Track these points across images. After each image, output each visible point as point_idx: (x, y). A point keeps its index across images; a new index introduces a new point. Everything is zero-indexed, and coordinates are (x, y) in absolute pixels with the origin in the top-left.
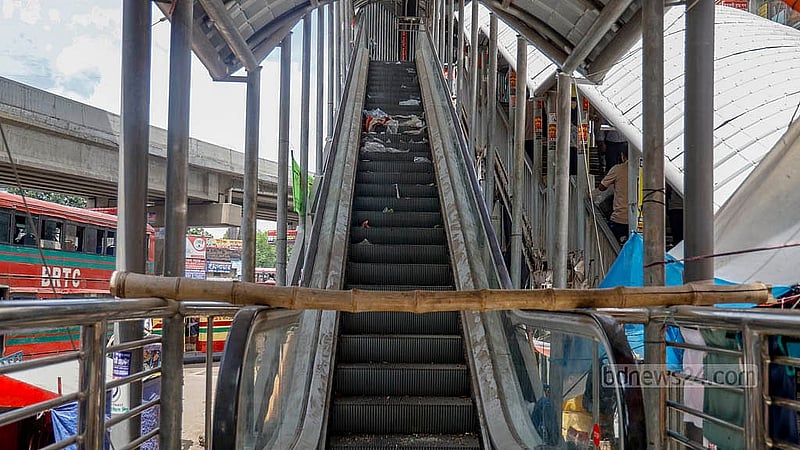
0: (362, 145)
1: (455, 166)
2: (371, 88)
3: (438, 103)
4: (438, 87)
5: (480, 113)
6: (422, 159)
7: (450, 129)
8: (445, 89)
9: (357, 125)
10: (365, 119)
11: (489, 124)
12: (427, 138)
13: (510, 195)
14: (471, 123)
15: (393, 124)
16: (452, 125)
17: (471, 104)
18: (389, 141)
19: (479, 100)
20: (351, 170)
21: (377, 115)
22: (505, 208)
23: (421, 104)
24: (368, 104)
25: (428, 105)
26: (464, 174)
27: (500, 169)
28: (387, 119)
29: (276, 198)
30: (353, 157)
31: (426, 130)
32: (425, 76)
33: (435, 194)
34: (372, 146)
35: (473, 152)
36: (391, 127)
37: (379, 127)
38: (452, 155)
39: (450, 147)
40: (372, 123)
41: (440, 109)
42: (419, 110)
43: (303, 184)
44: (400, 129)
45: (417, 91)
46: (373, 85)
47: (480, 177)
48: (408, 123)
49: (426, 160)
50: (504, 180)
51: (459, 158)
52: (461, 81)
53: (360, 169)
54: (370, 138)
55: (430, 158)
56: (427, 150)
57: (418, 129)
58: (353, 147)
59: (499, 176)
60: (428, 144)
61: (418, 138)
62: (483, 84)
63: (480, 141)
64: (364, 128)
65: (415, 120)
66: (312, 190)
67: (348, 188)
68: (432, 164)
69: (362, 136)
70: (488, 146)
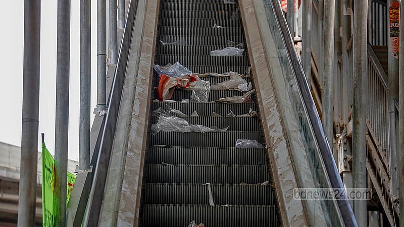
0: (153, 120)
1: (301, 154)
2: (165, 28)
3: (273, 52)
4: (273, 27)
5: (340, 64)
6: (248, 143)
7: (293, 95)
8: (284, 29)
9: (145, 90)
10: (157, 80)
11: (356, 88)
12: (256, 108)
13: (393, 198)
14: (326, 83)
15: (202, 87)
16: (296, 88)
17: (326, 55)
18: (195, 114)
19: (339, 44)
20: (136, 162)
21: (176, 73)
22: (385, 216)
23: (246, 54)
24: (162, 56)
25: (256, 57)
26: (317, 167)
27: (375, 155)
28: (192, 79)
29: (15, 203)
30: (138, 140)
31: (254, 97)
32: (251, 10)
33: (271, 199)
34: (168, 122)
35: (329, 130)
36: (198, 92)
37: (180, 92)
38: (297, 137)
39: (293, 124)
40: (168, 86)
41: (275, 63)
42: (243, 64)
43: (60, 185)
44: (214, 95)
45: (239, 34)
46: (167, 25)
47: (341, 168)
48: (226, 85)
49: (255, 144)
50: (382, 173)
51: (308, 139)
52: (309, 17)
53: (151, 160)
54: (165, 108)
55: (261, 139)
56: (256, 128)
57: (240, 93)
58: (139, 124)
59: (374, 167)
60: (257, 118)
61: (241, 108)
62: (344, 21)
63: (341, 110)
64: (156, 93)
65: (236, 80)
66: (74, 195)
67: (132, 190)
68: (266, 151)
69: (153, 107)
70: (354, 117)
